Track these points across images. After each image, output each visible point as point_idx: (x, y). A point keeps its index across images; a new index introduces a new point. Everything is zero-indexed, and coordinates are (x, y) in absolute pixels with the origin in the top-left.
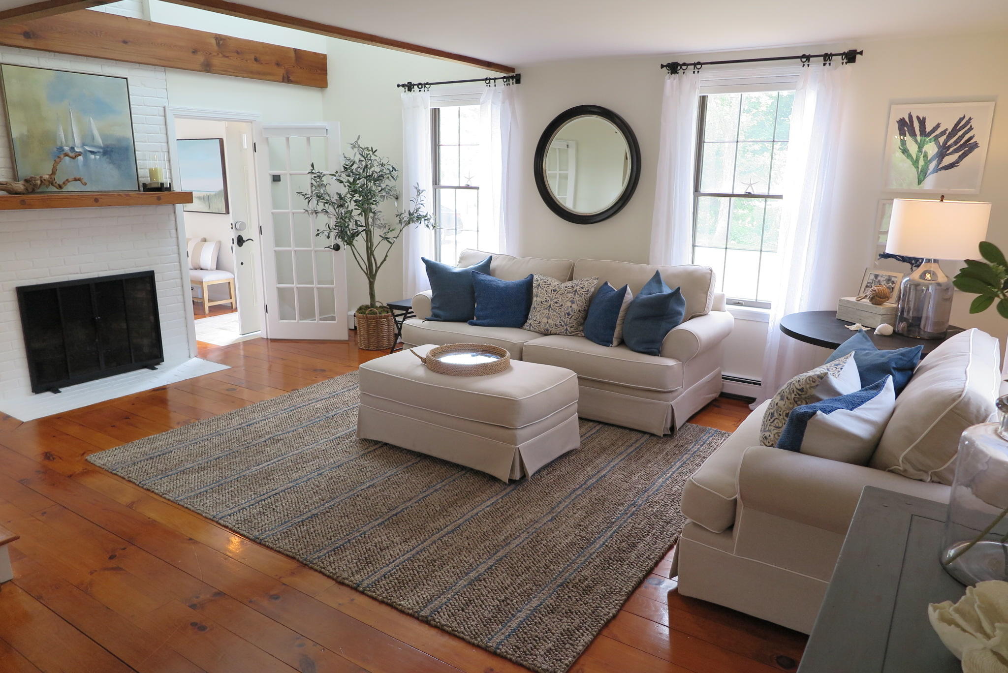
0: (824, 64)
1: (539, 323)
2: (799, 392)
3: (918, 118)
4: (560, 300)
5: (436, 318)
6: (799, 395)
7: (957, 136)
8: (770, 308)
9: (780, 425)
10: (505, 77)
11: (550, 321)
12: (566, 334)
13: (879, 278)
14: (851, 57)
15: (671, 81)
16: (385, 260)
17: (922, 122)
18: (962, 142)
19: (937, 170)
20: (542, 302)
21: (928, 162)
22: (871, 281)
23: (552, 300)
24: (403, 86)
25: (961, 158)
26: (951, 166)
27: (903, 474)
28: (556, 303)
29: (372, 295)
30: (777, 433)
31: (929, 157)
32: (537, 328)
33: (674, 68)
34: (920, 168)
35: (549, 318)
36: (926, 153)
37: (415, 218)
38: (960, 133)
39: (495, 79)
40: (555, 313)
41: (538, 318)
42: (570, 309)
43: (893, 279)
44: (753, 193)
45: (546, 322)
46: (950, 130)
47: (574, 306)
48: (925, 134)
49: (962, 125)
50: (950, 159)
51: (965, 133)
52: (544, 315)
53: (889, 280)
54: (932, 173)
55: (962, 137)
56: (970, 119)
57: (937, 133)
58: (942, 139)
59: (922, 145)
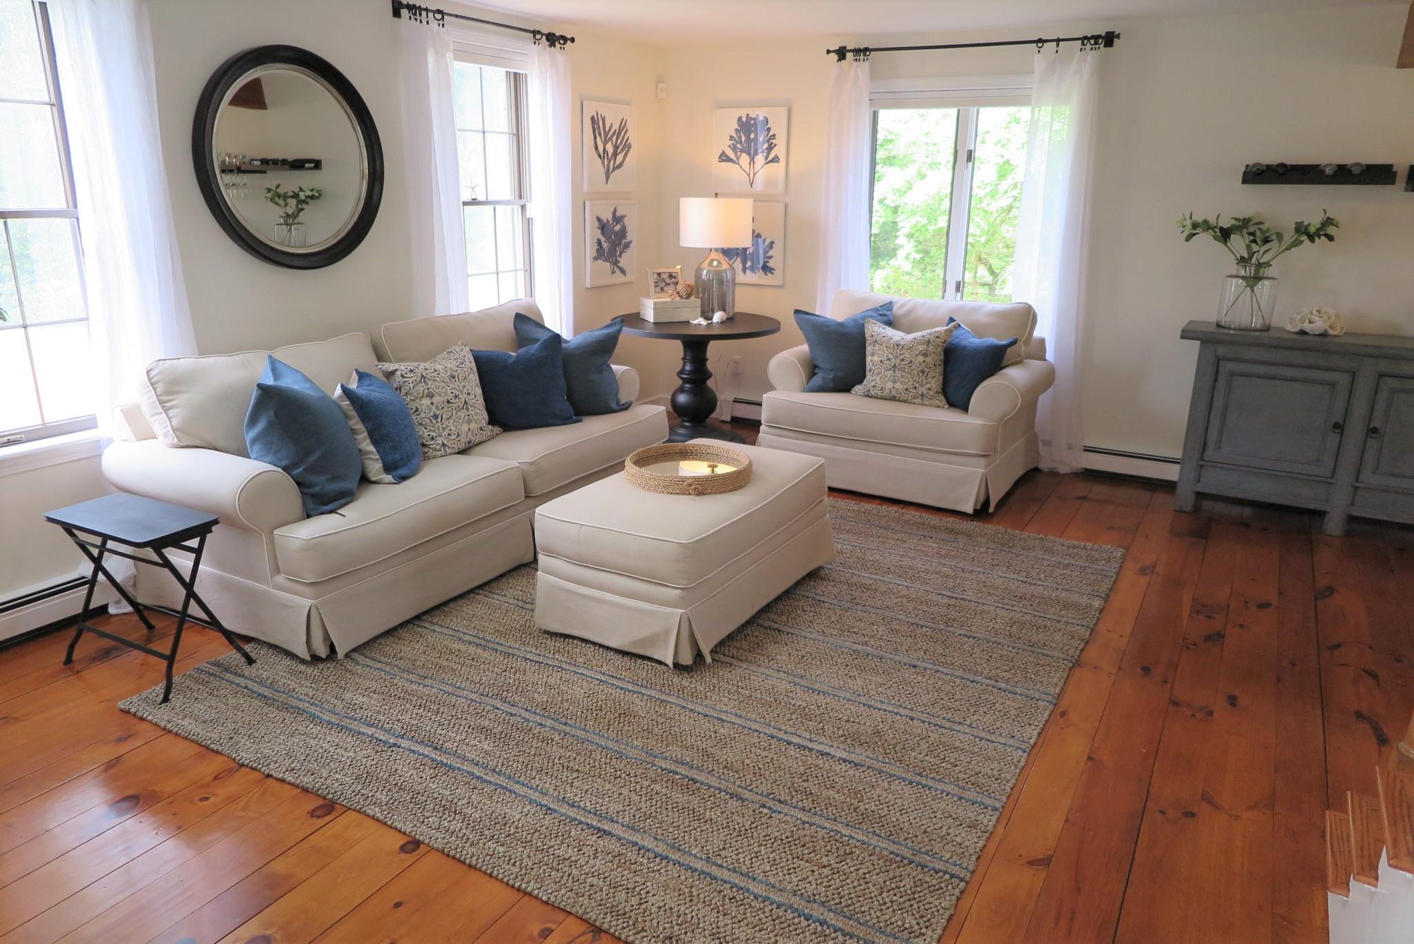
0: (550, 46)
1: (458, 435)
3: (601, 115)
4: (469, 388)
11: (472, 426)
13: (662, 276)
14: (552, 39)
17: (603, 120)
18: (624, 143)
19: (614, 168)
21: (609, 161)
22: (656, 281)
25: (624, 158)
26: (620, 165)
31: (610, 156)
32: (456, 447)
34: (606, 166)
35: (471, 421)
36: (607, 152)
38: (622, 134)
41: (453, 428)
43: (674, 275)
44: (477, 199)
45: (467, 430)
46: (617, 131)
48: (606, 134)
49: (623, 127)
50: (620, 158)
51: (625, 134)
52: (461, 421)
53: (671, 276)
54: (612, 172)
55: (622, 139)
56: (626, 120)
57: (612, 132)
58: (614, 139)
59: (605, 144)
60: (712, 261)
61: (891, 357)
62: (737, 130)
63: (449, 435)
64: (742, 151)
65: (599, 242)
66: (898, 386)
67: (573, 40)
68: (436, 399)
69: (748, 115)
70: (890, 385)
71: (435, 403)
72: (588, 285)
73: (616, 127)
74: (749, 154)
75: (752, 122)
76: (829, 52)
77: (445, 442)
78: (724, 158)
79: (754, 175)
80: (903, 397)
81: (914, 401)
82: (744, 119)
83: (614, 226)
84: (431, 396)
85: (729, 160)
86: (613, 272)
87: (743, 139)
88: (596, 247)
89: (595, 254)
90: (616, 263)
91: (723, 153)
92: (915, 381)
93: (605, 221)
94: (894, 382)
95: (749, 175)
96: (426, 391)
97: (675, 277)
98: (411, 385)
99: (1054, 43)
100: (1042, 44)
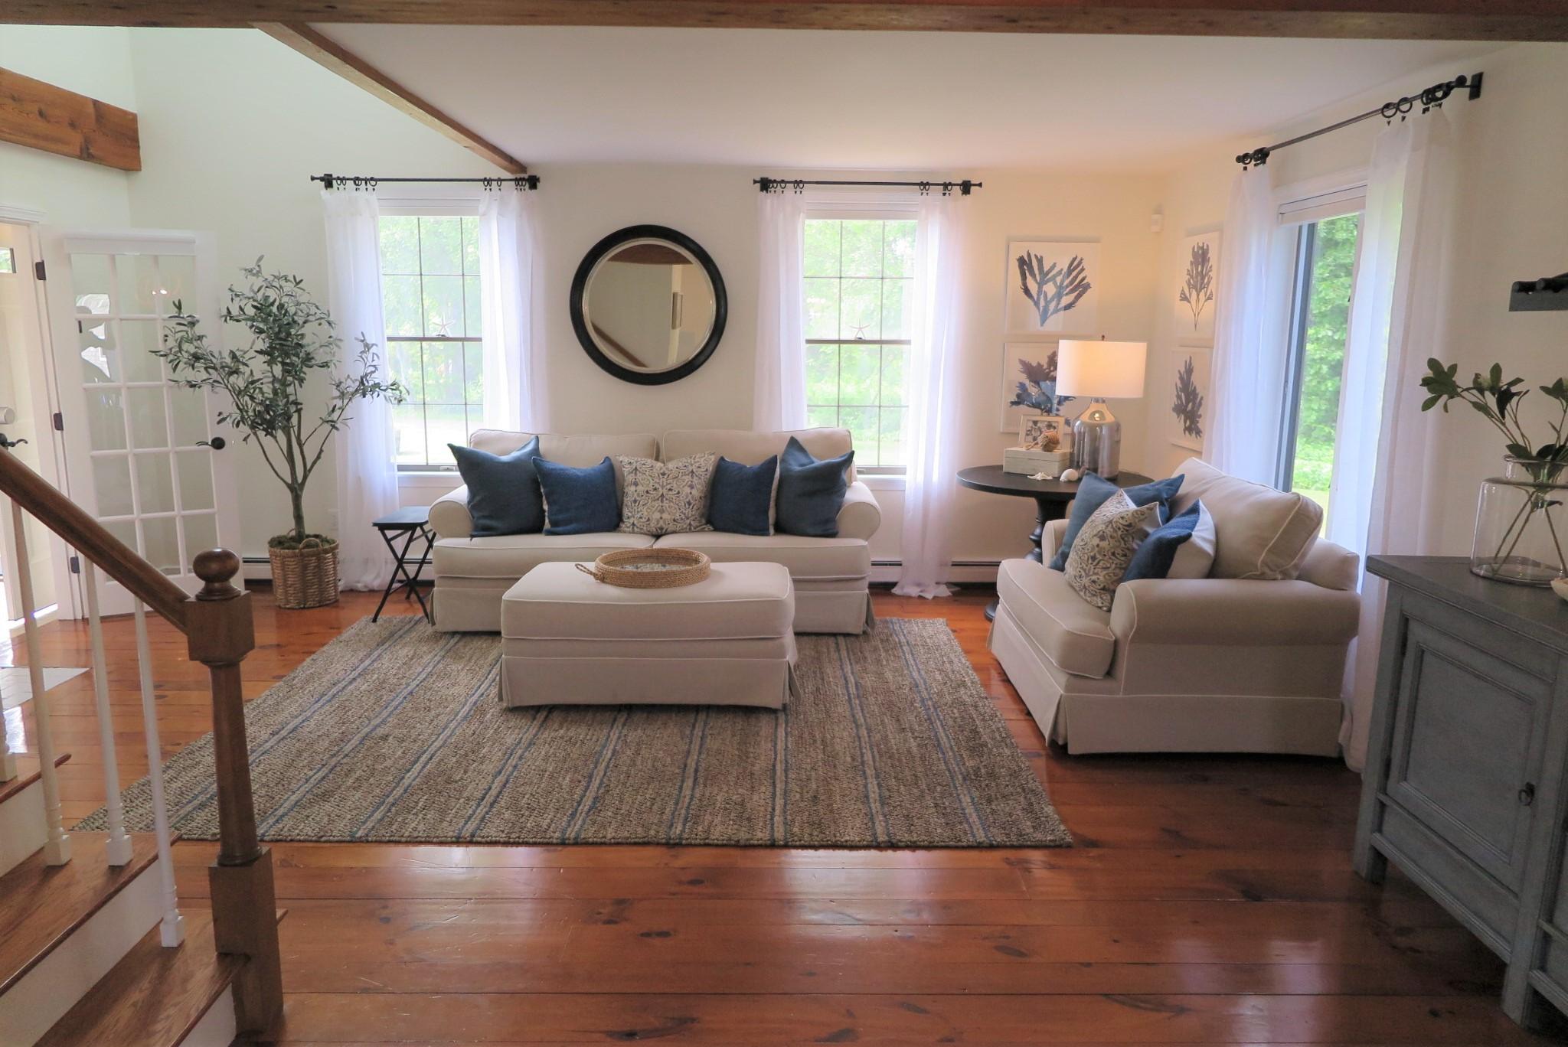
0: (944, 194)
1: (649, 520)
2: (1126, 528)
3: (1036, 256)
4: (675, 485)
5: (483, 530)
6: (1127, 531)
7: (1071, 277)
8: (905, 474)
9: (1108, 565)
10: (516, 180)
11: (665, 516)
12: (690, 530)
13: (1039, 425)
14: (966, 188)
15: (769, 199)
16: (318, 457)
17: (1040, 261)
18: (1076, 283)
19: (1056, 311)
20: (647, 492)
21: (1047, 303)
22: (1030, 429)
23: (663, 487)
24: (322, 179)
25: (1076, 299)
26: (1068, 307)
27: (1261, 577)
28: (670, 490)
29: (299, 518)
30: (1107, 574)
31: (1049, 296)
32: (645, 528)
33: (765, 184)
34: (1041, 308)
35: (664, 512)
36: (1046, 293)
37: (365, 388)
38: (1074, 273)
39: (500, 180)
40: (672, 504)
41: (645, 514)
42: (690, 496)
43: (1054, 424)
44: (863, 338)
45: (659, 517)
46: (1065, 270)
47: (694, 492)
48: (1043, 274)
49: (1075, 266)
50: (1067, 300)
51: (1079, 273)
52: (654, 509)
53: (1049, 426)
54: (1052, 314)
55: (1076, 277)
56: (1082, 260)
57: (1054, 272)
58: (1059, 279)
59: (1040, 285)
60: (1094, 413)
62: (1191, 263)
63: (641, 518)
64: (1193, 287)
65: (1022, 386)
67: (980, 185)
68: (640, 488)
69: (1198, 243)
71: (638, 491)
72: (1001, 430)
73: (1062, 266)
74: (1197, 290)
75: (1200, 252)
76: (1238, 160)
77: (635, 522)
79: (1198, 314)
82: (1195, 249)
83: (1050, 371)
84: (636, 484)
85: (1186, 298)
87: (1195, 272)
88: (1016, 391)
89: (1013, 398)
91: (1183, 292)
93: (1034, 364)
95: (1195, 315)
96: (634, 480)
97: (1055, 428)
98: (626, 474)
99: (1420, 100)
100: (1409, 105)
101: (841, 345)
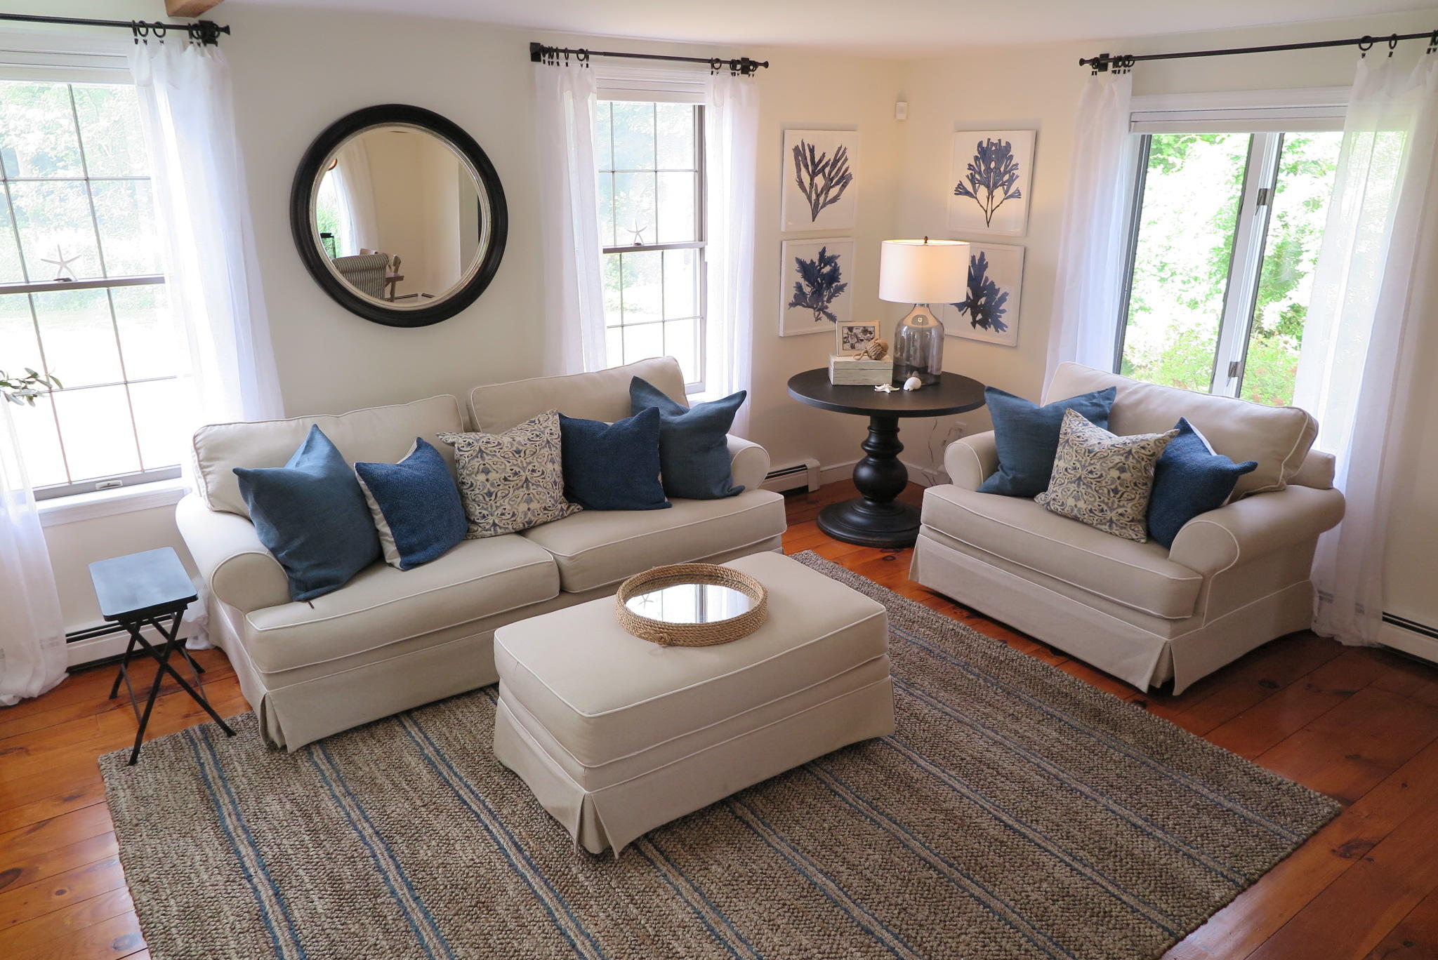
0: (732, 74)
1: (514, 515)
3: (809, 145)
4: (536, 464)
7: (837, 167)
11: (534, 505)
13: (854, 331)
14: (745, 66)
17: (812, 150)
18: (840, 174)
19: (825, 204)
20: (504, 479)
21: (818, 196)
22: (846, 336)
25: (841, 190)
26: (835, 200)
28: (533, 471)
31: (819, 189)
32: (510, 527)
34: (813, 202)
35: (532, 501)
36: (816, 185)
38: (839, 164)
39: (159, 26)
40: (540, 489)
41: (508, 507)
44: (642, 244)
45: (527, 509)
46: (832, 161)
47: (556, 466)
48: (815, 165)
49: (840, 156)
50: (833, 192)
51: (843, 164)
53: (865, 331)
54: (822, 208)
55: (839, 169)
56: (845, 149)
57: (823, 163)
58: (827, 170)
59: (813, 177)
60: (916, 316)
61: (1078, 465)
62: (976, 158)
63: (503, 514)
64: (980, 183)
65: (799, 287)
66: (1081, 504)
67: (766, 65)
68: (492, 476)
69: (989, 139)
70: (1071, 502)
71: (491, 479)
72: (781, 334)
73: (830, 156)
74: (988, 187)
75: (994, 148)
76: (1082, 62)
77: (497, 521)
78: (961, 191)
79: (992, 211)
80: (1086, 518)
81: (1099, 526)
82: (985, 145)
83: (821, 268)
84: (486, 472)
85: (967, 193)
86: (818, 319)
87: (983, 168)
88: (794, 291)
89: (792, 299)
90: (822, 309)
91: (960, 185)
92: (1103, 502)
93: (808, 262)
94: (1077, 499)
95: (986, 212)
96: (482, 466)
97: (871, 333)
98: (467, 459)
99: (1388, 42)
100: (1369, 44)
101: (623, 254)
